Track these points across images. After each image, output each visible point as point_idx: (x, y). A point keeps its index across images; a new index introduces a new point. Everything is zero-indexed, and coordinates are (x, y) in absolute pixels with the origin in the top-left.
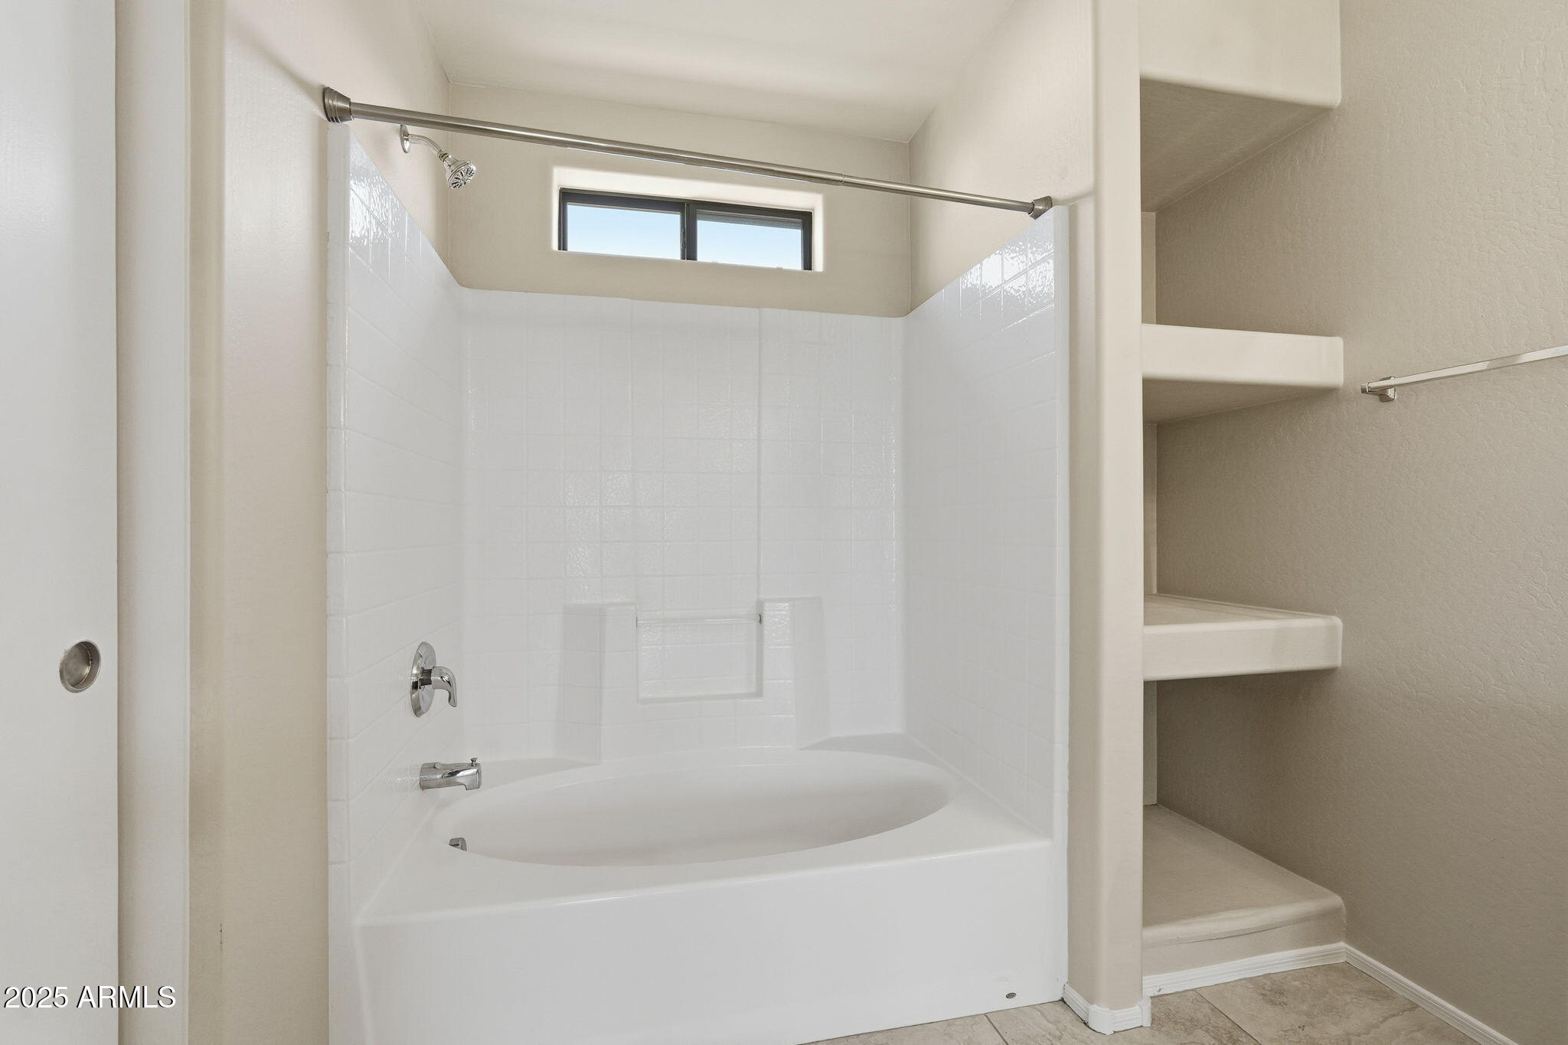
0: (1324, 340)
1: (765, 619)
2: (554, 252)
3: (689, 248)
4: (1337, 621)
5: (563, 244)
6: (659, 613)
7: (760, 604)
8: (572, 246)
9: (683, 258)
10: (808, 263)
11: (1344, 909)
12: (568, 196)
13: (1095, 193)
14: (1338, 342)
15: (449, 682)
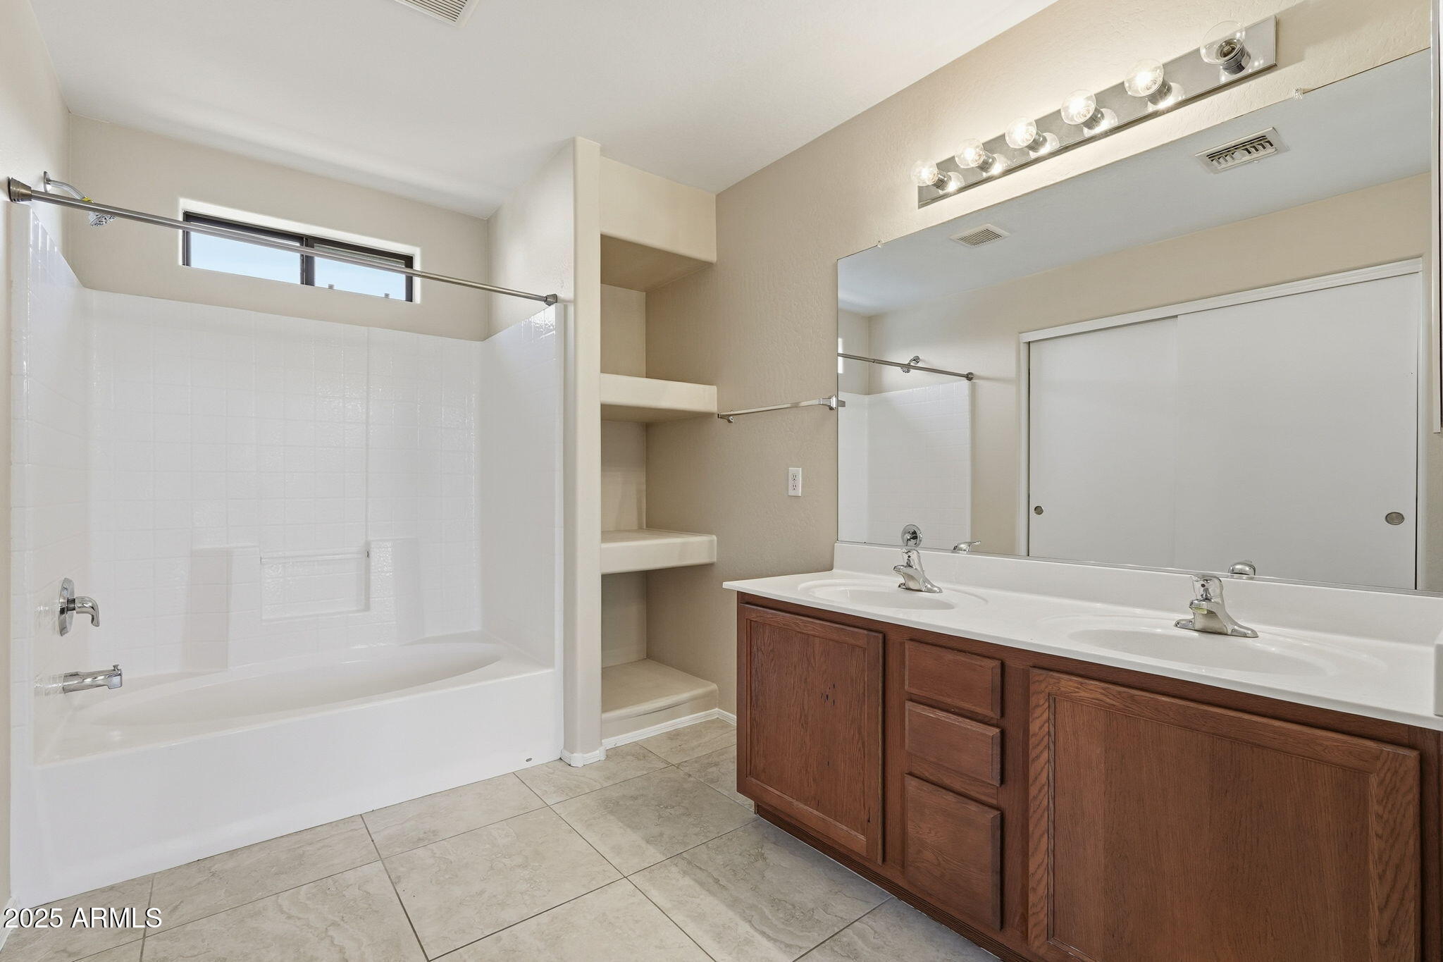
0: (707, 387)
1: (372, 554)
2: (179, 266)
3: (308, 276)
4: (715, 538)
5: (187, 261)
6: (280, 553)
7: (368, 544)
8: (195, 262)
9: (302, 283)
10: (410, 297)
11: (718, 692)
12: (189, 217)
13: (575, 301)
14: (714, 388)
15: (92, 608)
